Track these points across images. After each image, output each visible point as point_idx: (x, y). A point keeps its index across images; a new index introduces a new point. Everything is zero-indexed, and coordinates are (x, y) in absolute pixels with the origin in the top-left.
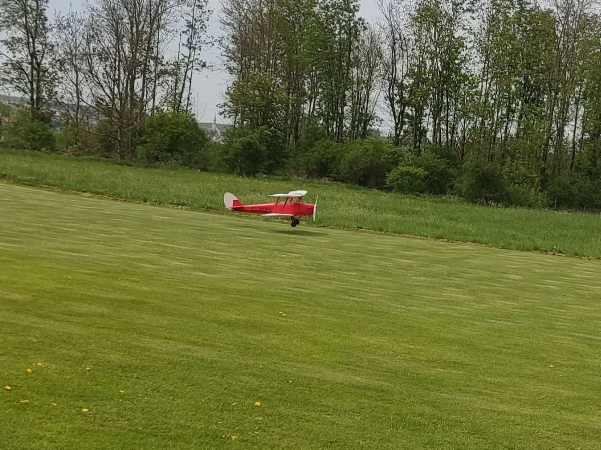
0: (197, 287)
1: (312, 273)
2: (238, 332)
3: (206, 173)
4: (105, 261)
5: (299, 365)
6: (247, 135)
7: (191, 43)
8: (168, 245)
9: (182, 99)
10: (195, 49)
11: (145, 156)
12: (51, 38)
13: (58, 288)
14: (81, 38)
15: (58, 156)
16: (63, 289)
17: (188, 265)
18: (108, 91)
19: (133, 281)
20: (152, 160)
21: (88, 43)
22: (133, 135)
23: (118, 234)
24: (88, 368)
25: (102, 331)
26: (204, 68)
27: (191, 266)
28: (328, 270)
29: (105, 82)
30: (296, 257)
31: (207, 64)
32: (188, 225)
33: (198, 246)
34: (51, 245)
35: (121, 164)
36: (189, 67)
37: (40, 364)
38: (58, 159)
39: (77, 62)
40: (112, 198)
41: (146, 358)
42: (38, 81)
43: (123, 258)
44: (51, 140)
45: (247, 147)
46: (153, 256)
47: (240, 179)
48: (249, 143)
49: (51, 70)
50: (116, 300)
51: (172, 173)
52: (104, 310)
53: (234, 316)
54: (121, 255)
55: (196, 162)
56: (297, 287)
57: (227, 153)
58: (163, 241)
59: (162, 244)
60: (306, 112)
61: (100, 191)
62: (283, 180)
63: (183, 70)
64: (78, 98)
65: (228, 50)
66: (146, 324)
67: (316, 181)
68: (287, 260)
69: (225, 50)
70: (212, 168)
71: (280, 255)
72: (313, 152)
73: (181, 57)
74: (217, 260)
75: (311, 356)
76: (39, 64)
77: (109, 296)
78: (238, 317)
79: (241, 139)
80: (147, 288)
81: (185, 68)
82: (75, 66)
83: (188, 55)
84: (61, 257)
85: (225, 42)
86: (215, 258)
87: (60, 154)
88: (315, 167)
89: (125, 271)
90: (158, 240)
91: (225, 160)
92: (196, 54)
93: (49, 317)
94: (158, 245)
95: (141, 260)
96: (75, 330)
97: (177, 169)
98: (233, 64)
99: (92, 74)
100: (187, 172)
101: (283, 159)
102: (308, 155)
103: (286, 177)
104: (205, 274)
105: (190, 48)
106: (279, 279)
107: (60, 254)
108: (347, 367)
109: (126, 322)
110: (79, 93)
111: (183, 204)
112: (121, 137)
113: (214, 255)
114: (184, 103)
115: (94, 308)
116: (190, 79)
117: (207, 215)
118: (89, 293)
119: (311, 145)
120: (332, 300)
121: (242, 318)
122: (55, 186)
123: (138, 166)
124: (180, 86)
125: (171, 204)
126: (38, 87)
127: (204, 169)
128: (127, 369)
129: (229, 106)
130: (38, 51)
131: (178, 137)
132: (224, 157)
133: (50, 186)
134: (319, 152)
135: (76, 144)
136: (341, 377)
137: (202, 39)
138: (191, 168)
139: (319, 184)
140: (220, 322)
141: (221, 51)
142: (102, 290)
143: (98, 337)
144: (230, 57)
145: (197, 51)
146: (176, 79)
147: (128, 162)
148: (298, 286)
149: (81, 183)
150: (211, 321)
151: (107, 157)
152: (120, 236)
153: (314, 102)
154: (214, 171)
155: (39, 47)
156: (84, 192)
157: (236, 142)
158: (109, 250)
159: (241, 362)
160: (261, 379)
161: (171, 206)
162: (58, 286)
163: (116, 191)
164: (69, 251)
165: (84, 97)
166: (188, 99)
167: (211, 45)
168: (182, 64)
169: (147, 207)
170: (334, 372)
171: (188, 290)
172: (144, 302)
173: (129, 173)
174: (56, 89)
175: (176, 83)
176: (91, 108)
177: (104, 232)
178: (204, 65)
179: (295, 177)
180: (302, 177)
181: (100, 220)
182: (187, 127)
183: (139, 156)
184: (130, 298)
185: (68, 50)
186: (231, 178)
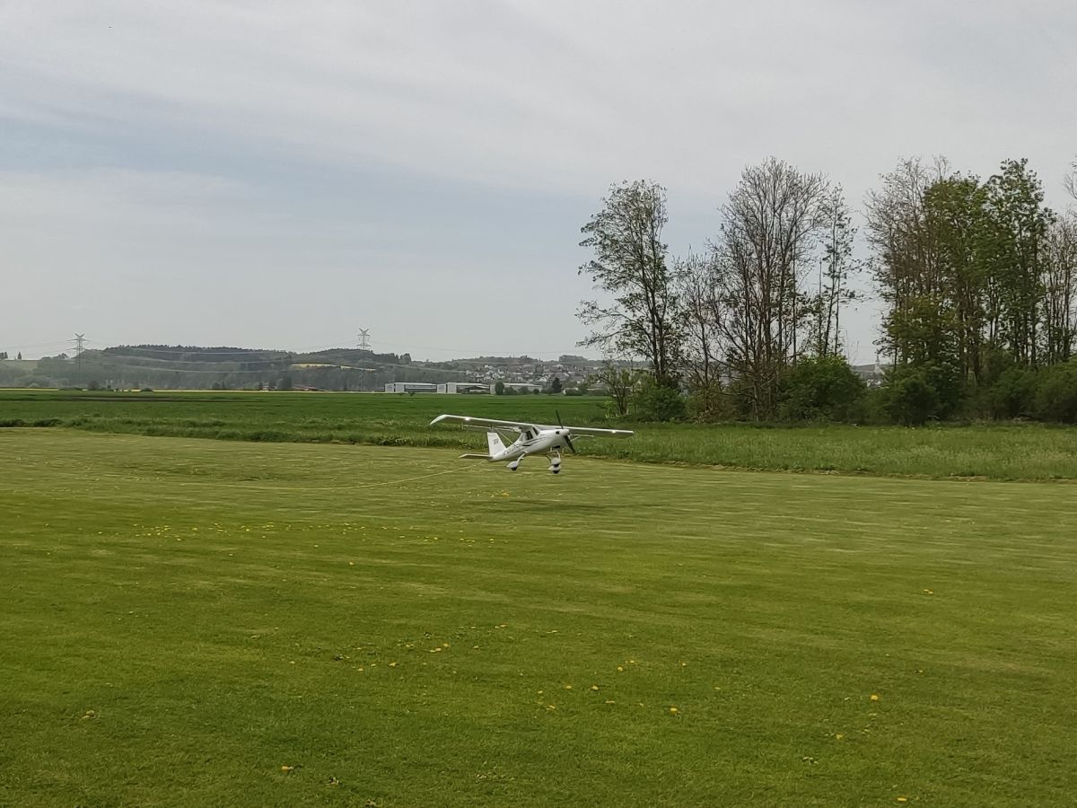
0: (828, 566)
1: (982, 539)
2: (867, 617)
3: (864, 427)
4: (724, 543)
5: (937, 652)
6: (911, 374)
7: (834, 271)
8: (803, 519)
9: (829, 340)
10: (838, 277)
11: (788, 414)
12: (673, 288)
13: (664, 577)
14: (704, 284)
15: (689, 425)
16: (670, 578)
17: (823, 540)
18: (738, 341)
19: (752, 564)
20: (798, 418)
21: (712, 288)
22: (774, 390)
23: (746, 510)
24: (684, 664)
25: (706, 622)
26: (852, 299)
27: (828, 541)
28: (1004, 534)
29: (735, 332)
30: (963, 522)
31: (856, 294)
32: (831, 493)
33: (841, 517)
34: (668, 529)
35: (760, 427)
36: (834, 300)
37: (632, 662)
38: (688, 429)
39: (702, 313)
40: (746, 469)
41: (752, 650)
42: (661, 340)
43: (746, 538)
44: (679, 407)
45: (912, 390)
46: (783, 533)
47: (905, 431)
48: (914, 385)
49: (674, 326)
50: (728, 587)
51: (821, 431)
52: (713, 599)
53: (866, 598)
54: (746, 534)
55: (852, 415)
56: (955, 559)
57: (888, 399)
58: (798, 514)
59: (798, 518)
60: (987, 336)
61: (734, 461)
62: (960, 427)
63: (827, 304)
64: (706, 355)
65: (879, 273)
66: (758, 612)
67: (1005, 422)
68: (951, 526)
69: (876, 273)
70: (871, 420)
71: (942, 521)
72: (999, 386)
73: (823, 289)
74: (861, 533)
75: (953, 642)
76: (660, 321)
77: (722, 582)
78: (871, 598)
79: (903, 381)
80: (768, 571)
81: (829, 303)
82: (700, 318)
83: (831, 286)
84: (677, 541)
85: (876, 264)
86: (860, 530)
87: (690, 422)
88: (1003, 405)
89: (745, 553)
90: (792, 515)
91: (886, 408)
92: (840, 284)
93: (650, 610)
94: (792, 519)
95: (767, 539)
96: (678, 623)
97: (828, 426)
98: (888, 289)
99: (719, 324)
100: (838, 429)
101: (960, 400)
102: (991, 392)
103: (966, 422)
104: (842, 550)
105: (833, 277)
106: (936, 550)
107: (675, 539)
108: (999, 651)
109: (736, 611)
110: (706, 348)
111: (832, 468)
112: (757, 395)
113: (857, 526)
114: (832, 344)
115: (701, 597)
116: (837, 315)
117: (859, 478)
118: (700, 581)
119: (995, 377)
120: (999, 571)
121: (878, 599)
122: (682, 460)
123: (780, 428)
124: (825, 324)
125: (816, 469)
126: (662, 347)
127: (861, 423)
128: (727, 663)
129: (888, 342)
130: (659, 306)
131: (827, 387)
132: (885, 405)
133: (677, 462)
134: (1007, 386)
135: (707, 408)
136: (987, 664)
137: (847, 264)
138: (845, 423)
139: (1009, 426)
140: (847, 606)
141: (871, 276)
142: (715, 576)
143: (700, 629)
144: (884, 281)
145: (842, 280)
146: (820, 317)
147: (769, 423)
148: (957, 557)
149: (712, 455)
150: (837, 604)
151: (744, 421)
152: (748, 513)
153: (996, 322)
154: (873, 424)
155: (659, 301)
156: (715, 464)
157: (897, 385)
158: (732, 529)
159: (864, 650)
160: (884, 670)
161: (817, 472)
162: (666, 574)
163: (751, 460)
164: (687, 535)
165: (712, 353)
166: (836, 339)
167: (858, 270)
168: (826, 298)
169: (789, 476)
170: (980, 658)
171: (817, 570)
172: (760, 587)
173: (768, 437)
174: (682, 348)
175: (820, 322)
176: (721, 365)
177: (730, 509)
178: (852, 295)
179: (978, 420)
180: (987, 419)
181: (727, 496)
182: (836, 374)
183: (781, 416)
184: (745, 583)
185: (691, 300)
186: (894, 430)
